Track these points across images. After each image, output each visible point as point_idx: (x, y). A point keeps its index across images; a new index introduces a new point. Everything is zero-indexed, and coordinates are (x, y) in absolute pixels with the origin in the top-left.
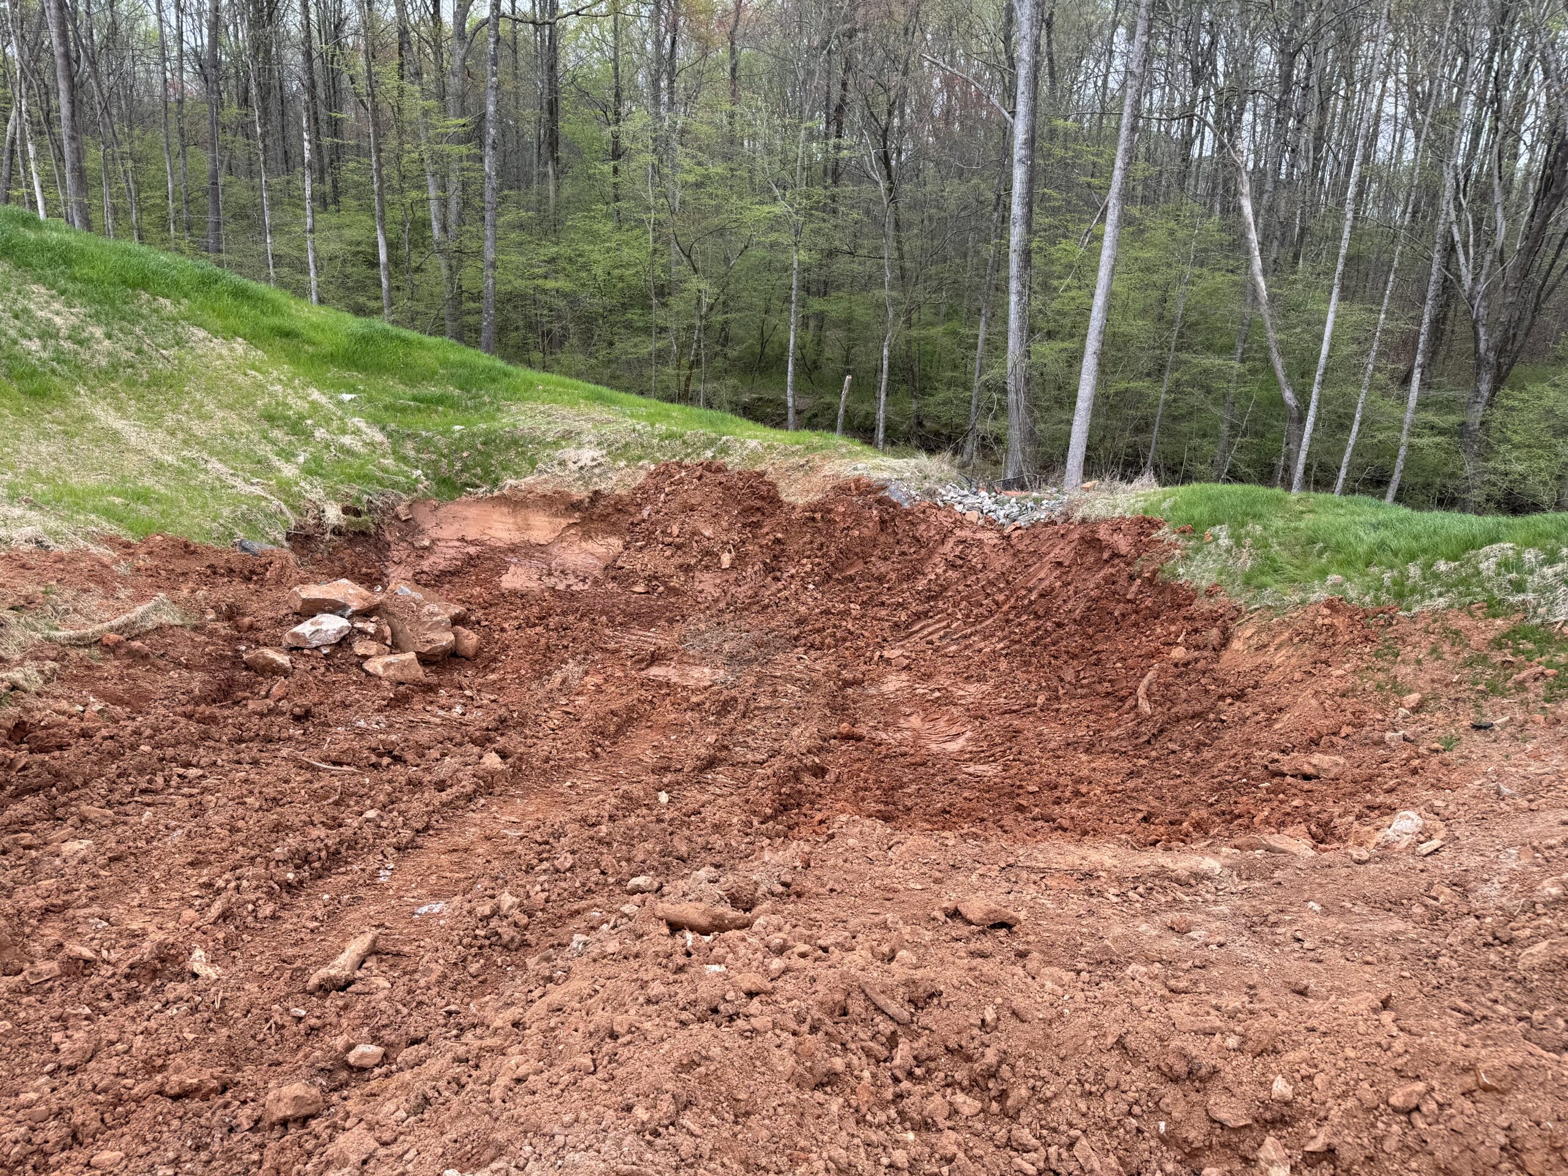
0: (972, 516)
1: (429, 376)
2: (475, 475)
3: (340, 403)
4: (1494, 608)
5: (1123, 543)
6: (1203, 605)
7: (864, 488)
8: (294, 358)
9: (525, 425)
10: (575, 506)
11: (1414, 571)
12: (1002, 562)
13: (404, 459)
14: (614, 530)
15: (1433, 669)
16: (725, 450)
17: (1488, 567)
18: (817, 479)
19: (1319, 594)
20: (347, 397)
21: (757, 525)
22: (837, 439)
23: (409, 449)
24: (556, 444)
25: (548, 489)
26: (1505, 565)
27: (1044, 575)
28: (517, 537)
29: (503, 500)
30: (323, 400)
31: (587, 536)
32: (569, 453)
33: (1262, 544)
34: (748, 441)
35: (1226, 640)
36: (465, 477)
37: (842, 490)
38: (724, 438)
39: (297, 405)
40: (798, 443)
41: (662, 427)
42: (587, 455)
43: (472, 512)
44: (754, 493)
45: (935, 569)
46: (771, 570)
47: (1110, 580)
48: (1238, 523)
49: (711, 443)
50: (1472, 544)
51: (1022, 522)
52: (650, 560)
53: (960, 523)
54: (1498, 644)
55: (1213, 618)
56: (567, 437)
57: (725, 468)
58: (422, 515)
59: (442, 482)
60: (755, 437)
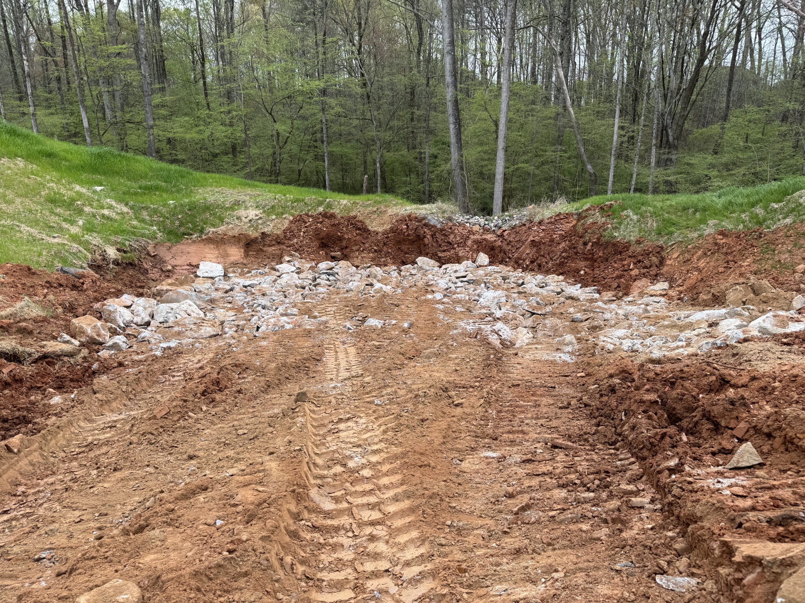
0: (476, 228)
1: (143, 176)
2: (189, 228)
3: (95, 192)
6: (637, 249)
7: (410, 219)
8: (57, 168)
9: (211, 199)
10: (252, 242)
13: (143, 221)
16: (329, 206)
17: (804, 201)
18: (386, 217)
19: (709, 230)
20: (99, 188)
22: (389, 197)
23: (145, 215)
24: (232, 208)
25: (236, 232)
28: (222, 261)
29: (210, 241)
30: (84, 190)
32: (242, 212)
34: (342, 201)
35: (662, 262)
36: (182, 229)
37: (402, 221)
38: (328, 200)
39: (67, 194)
40: (369, 200)
41: (290, 197)
42: (252, 213)
43: (192, 249)
44: (355, 226)
49: (320, 203)
50: (786, 193)
51: (506, 227)
53: (471, 232)
56: (237, 204)
57: (333, 216)
58: (162, 252)
59: (170, 233)
60: (344, 199)
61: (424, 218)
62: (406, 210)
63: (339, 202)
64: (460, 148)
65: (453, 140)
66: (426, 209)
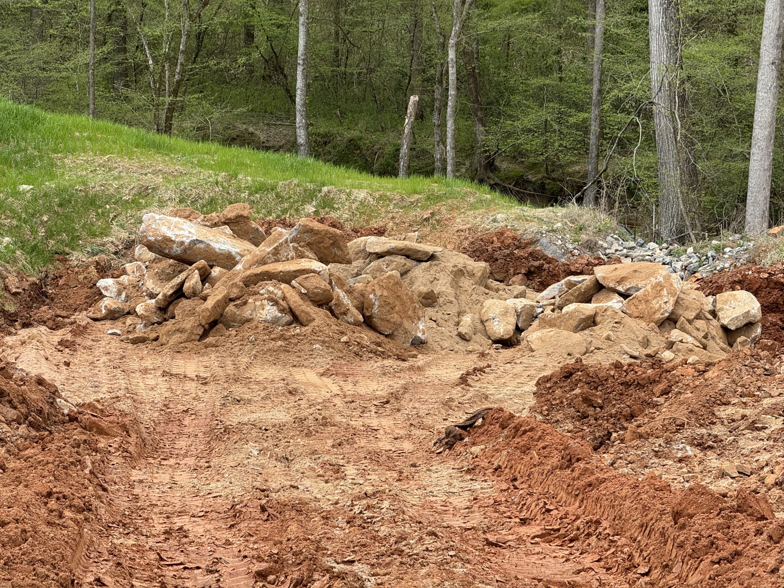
7: (511, 243)
34: (355, 191)
38: (325, 189)
40: (415, 192)
51: (703, 273)
56: (145, 193)
60: (360, 187)
61: (533, 242)
62: (494, 221)
63: (349, 195)
66: (540, 220)
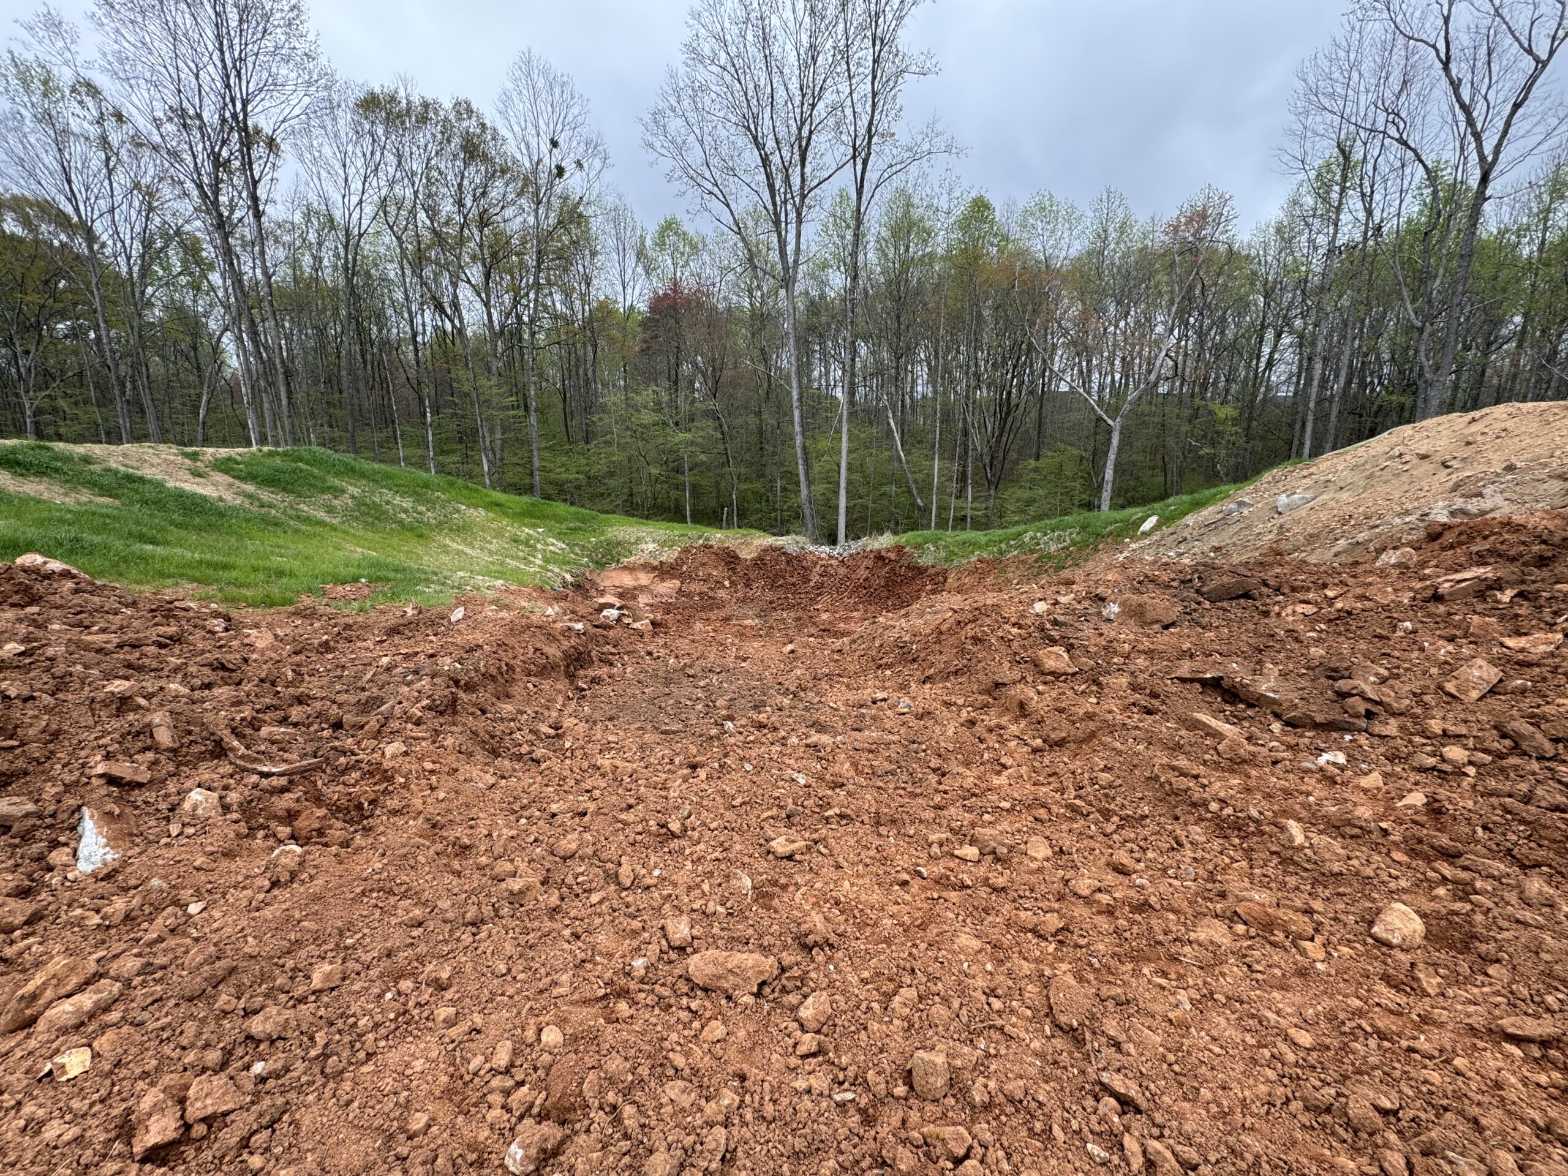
0: (823, 555)
1: (566, 520)
2: (608, 559)
3: (539, 533)
4: (1032, 552)
5: (892, 556)
6: (931, 571)
7: (772, 549)
8: (506, 515)
9: (620, 537)
10: (655, 568)
11: (1003, 546)
12: (842, 571)
13: (577, 554)
14: (673, 577)
15: (1018, 573)
16: (707, 539)
17: (1027, 540)
18: (752, 548)
19: (973, 559)
20: (540, 530)
21: (733, 569)
22: (753, 531)
23: (577, 549)
24: (636, 543)
25: (642, 561)
26: (1032, 538)
27: (863, 573)
28: (635, 584)
29: (625, 568)
30: (531, 532)
31: (663, 580)
32: (643, 546)
33: (945, 547)
35: (945, 580)
36: (605, 560)
37: (765, 550)
39: (521, 535)
40: (737, 534)
41: (676, 532)
42: (651, 547)
43: (614, 574)
44: (729, 555)
45: (815, 578)
46: (748, 585)
47: (892, 570)
48: (935, 543)
49: (700, 537)
50: (1020, 534)
51: (845, 554)
52: (695, 587)
53: (819, 558)
54: (1036, 561)
55: (937, 574)
56: (639, 540)
57: (711, 547)
58: (595, 577)
59: (597, 563)
60: (718, 533)
62: (767, 542)
63: (714, 536)
64: (809, 487)
65: (802, 478)
66: (783, 541)
